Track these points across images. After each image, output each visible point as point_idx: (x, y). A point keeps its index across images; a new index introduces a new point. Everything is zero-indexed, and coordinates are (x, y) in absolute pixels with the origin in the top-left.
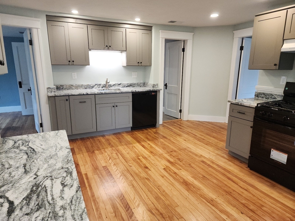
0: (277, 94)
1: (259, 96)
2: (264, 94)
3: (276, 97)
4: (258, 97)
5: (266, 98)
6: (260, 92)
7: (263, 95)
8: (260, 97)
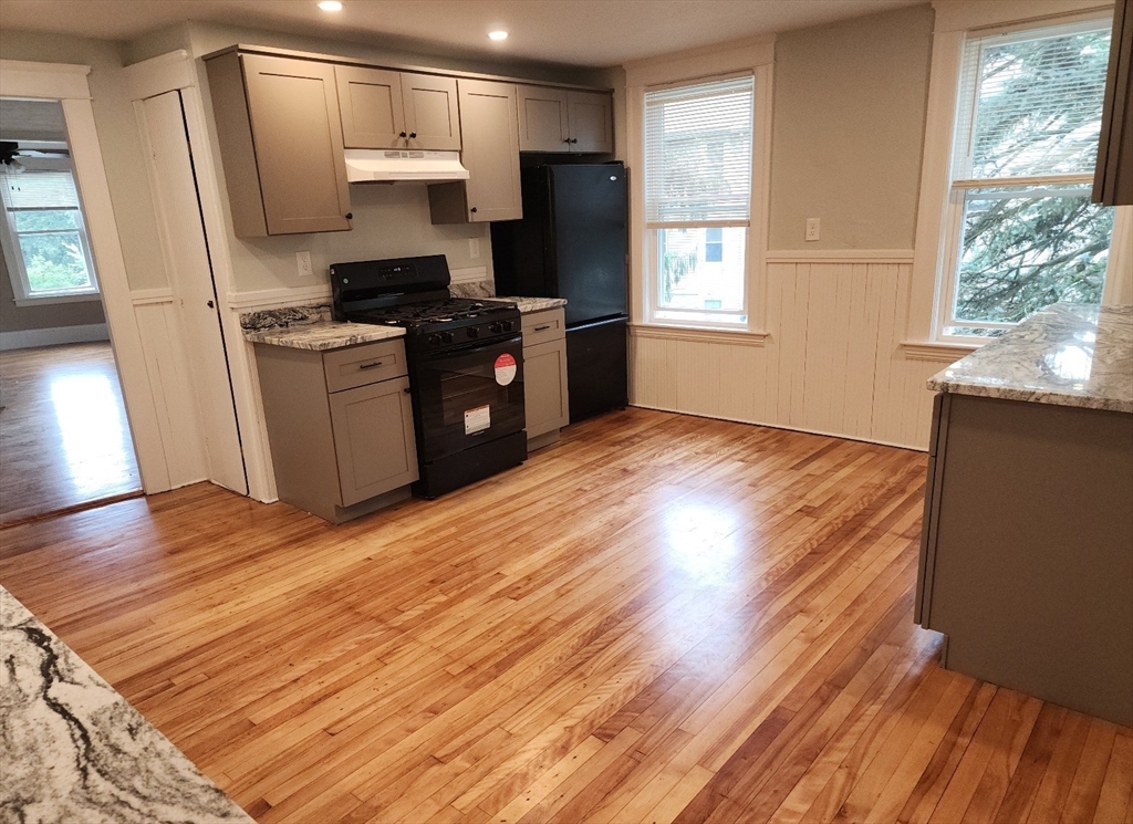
0: (306, 303)
1: (259, 326)
2: (271, 313)
3: (306, 313)
4: (255, 329)
5: (281, 326)
6: (258, 310)
7: (269, 319)
8: (264, 326)
